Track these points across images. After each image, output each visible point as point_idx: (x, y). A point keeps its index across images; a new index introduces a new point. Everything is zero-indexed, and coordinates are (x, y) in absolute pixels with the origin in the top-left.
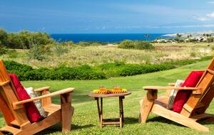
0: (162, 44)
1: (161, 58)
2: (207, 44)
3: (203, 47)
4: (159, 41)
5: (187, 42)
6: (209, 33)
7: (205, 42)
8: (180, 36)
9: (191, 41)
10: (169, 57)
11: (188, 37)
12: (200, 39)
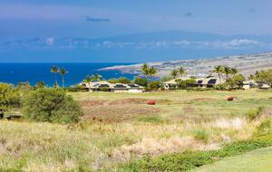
0: (101, 96)
1: (116, 151)
2: (228, 94)
3: (216, 103)
4: (91, 85)
5: (172, 87)
6: (231, 65)
7: (222, 88)
8: (152, 71)
9: (182, 86)
10: (136, 147)
11: (174, 74)
12: (205, 82)
